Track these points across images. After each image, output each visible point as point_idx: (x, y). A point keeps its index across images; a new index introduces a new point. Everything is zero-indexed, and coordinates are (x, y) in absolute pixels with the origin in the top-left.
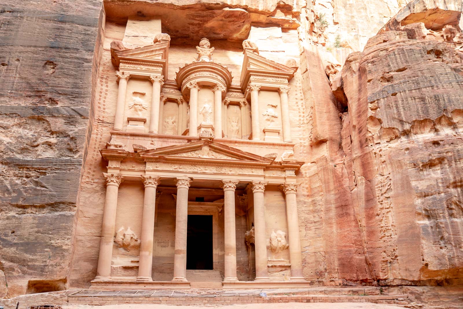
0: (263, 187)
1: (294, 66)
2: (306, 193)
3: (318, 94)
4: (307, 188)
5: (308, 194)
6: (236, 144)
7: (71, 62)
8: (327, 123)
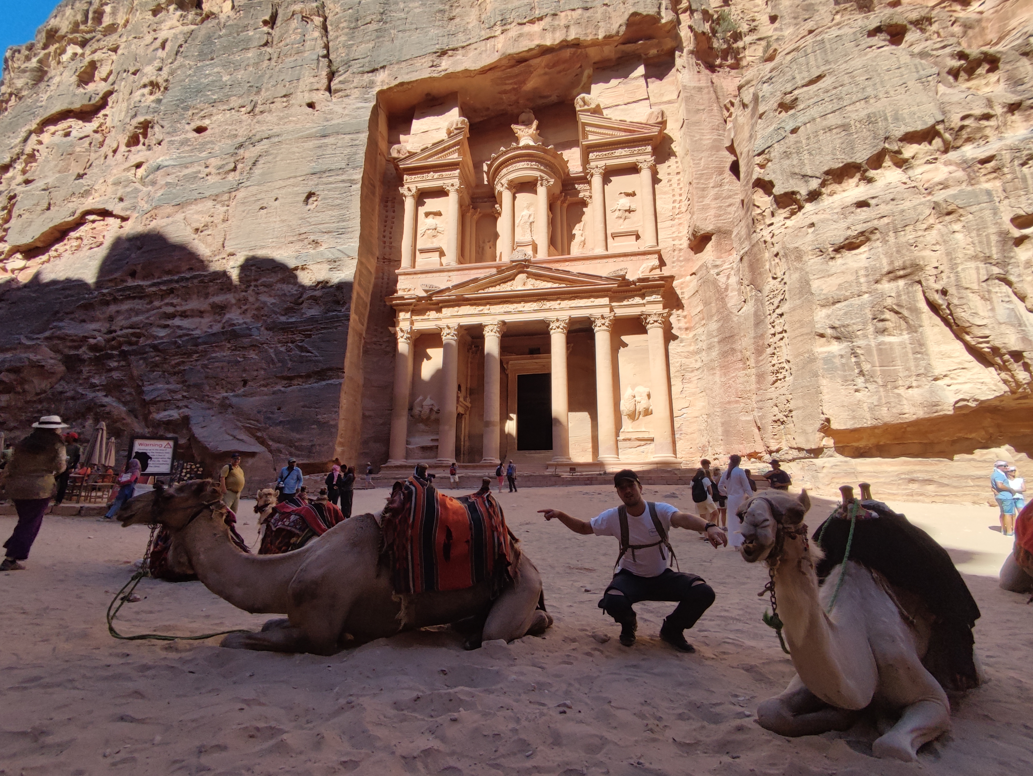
0: (607, 322)
1: (660, 120)
2: (683, 324)
3: (701, 159)
4: (685, 317)
5: (687, 325)
6: (567, 263)
7: (335, 188)
8: (714, 204)
